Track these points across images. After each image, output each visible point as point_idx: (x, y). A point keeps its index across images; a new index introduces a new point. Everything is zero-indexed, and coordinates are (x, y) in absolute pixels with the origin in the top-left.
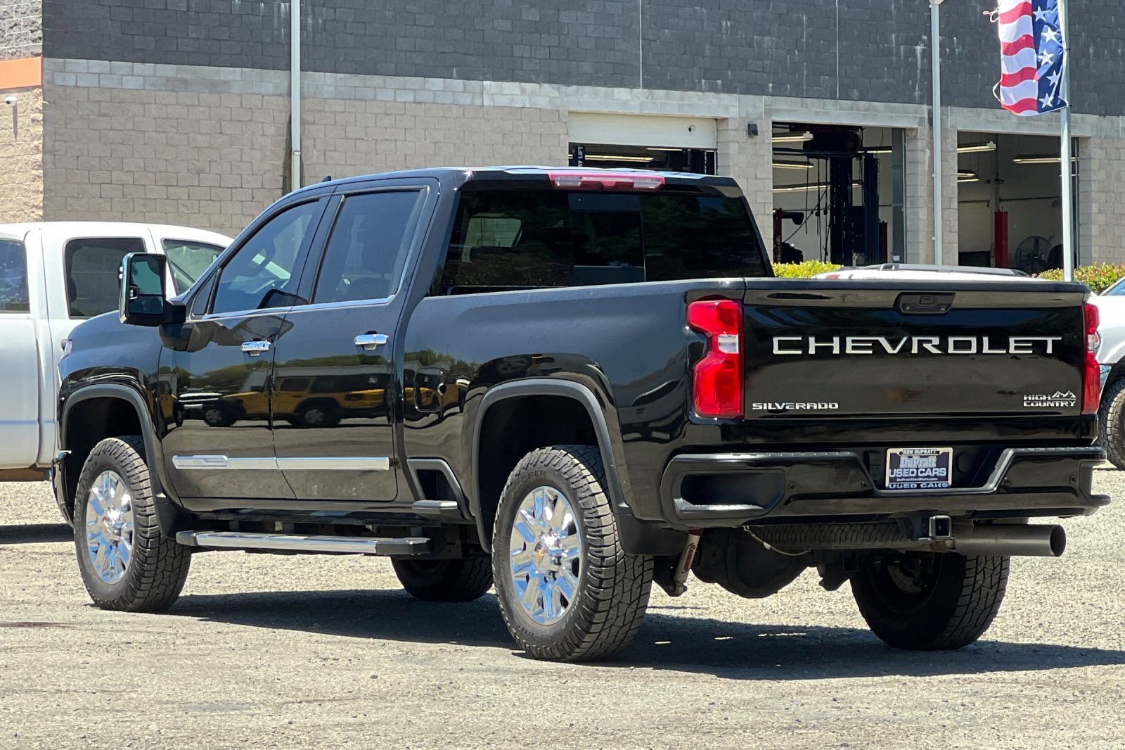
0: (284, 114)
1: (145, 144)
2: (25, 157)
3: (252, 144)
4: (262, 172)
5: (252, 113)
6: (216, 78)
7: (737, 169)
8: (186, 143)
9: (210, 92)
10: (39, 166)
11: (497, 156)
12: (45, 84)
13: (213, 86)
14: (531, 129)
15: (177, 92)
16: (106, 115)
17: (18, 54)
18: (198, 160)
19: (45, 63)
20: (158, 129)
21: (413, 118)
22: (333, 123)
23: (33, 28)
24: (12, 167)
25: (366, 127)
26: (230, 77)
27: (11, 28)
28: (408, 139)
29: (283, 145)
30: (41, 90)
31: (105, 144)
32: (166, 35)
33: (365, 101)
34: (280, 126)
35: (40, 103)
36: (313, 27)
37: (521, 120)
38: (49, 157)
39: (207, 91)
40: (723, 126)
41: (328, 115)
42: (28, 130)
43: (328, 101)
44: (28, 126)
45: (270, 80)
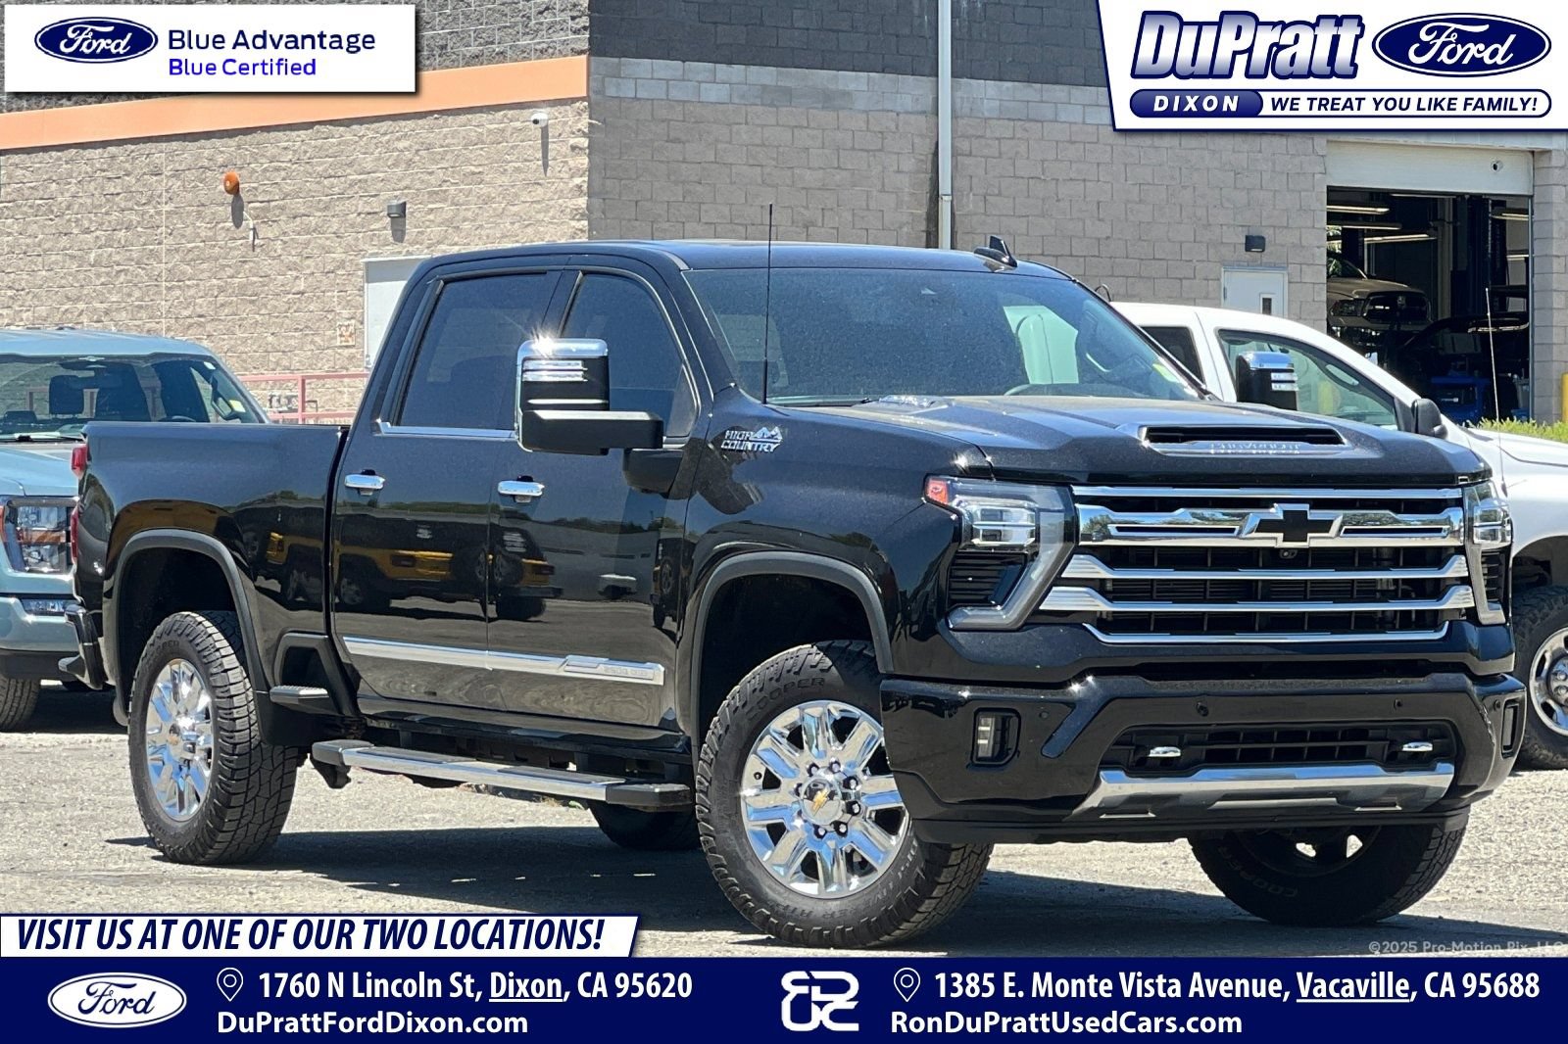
0: (928, 140)
1: (731, 183)
2: (561, 201)
3: (883, 186)
4: (897, 225)
5: (883, 139)
6: (832, 87)
7: (1563, 224)
8: (790, 183)
9: (823, 108)
10: (582, 215)
11: (1226, 205)
12: (591, 94)
13: (829, 99)
14: (1274, 164)
15: (777, 107)
16: (677, 140)
17: (550, 51)
18: (807, 208)
19: (593, 64)
20: (751, 162)
21: (1109, 148)
22: (997, 155)
23: (575, 14)
24: (540, 216)
25: (1043, 161)
26: (852, 87)
27: (541, 13)
28: (1101, 179)
29: (927, 187)
30: (586, 104)
31: (676, 183)
32: (762, 24)
33: (1042, 122)
34: (923, 157)
35: (584, 122)
36: (968, 13)
37: (1260, 152)
38: (597, 202)
39: (820, 106)
40: (1543, 162)
41: (989, 142)
42: (566, 162)
43: (991, 122)
44: (565, 157)
45: (909, 90)
